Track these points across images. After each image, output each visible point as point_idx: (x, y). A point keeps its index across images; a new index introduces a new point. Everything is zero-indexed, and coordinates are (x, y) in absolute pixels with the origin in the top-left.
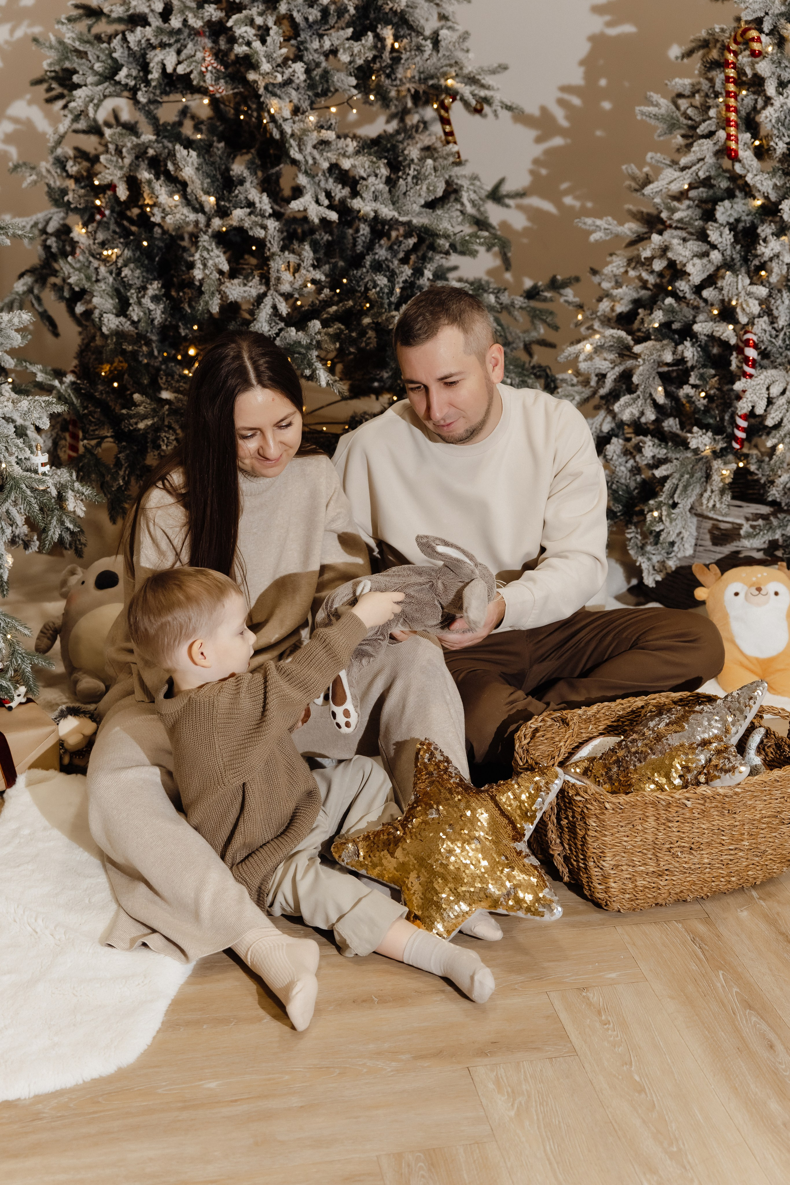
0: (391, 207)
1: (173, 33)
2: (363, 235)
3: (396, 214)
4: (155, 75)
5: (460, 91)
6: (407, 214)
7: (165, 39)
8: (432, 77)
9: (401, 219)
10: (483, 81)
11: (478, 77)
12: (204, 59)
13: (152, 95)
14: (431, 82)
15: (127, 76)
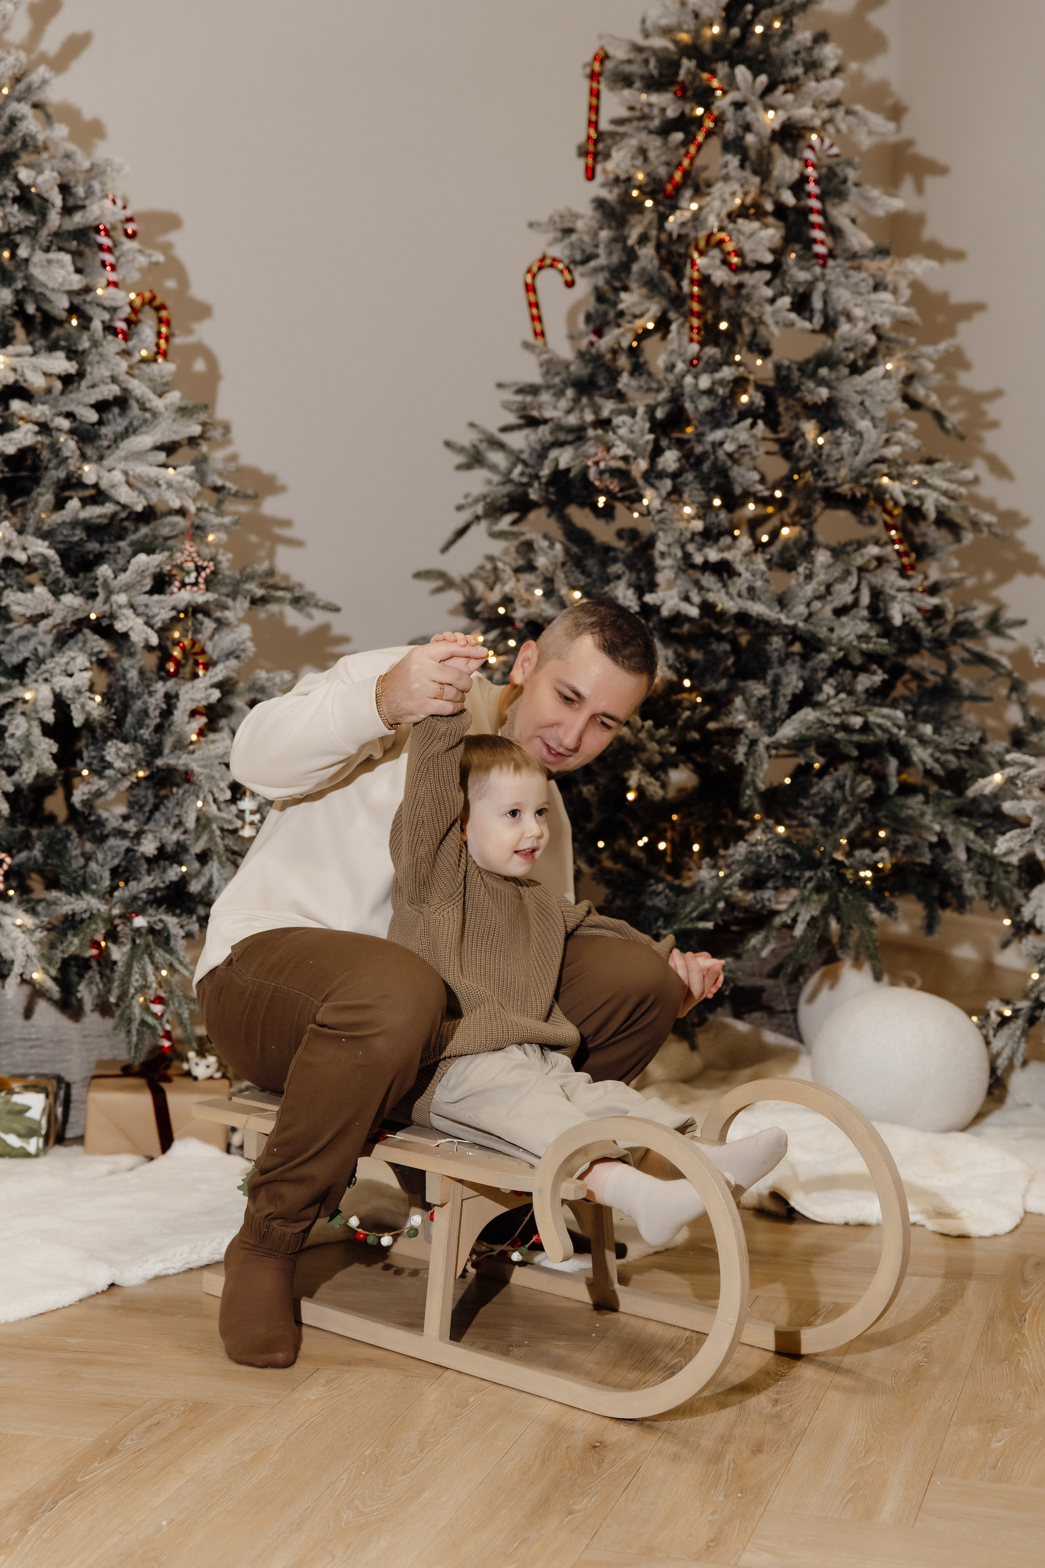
0: (778, 609)
1: (570, 430)
2: (776, 650)
3: (782, 617)
4: (545, 472)
5: (890, 489)
6: (795, 617)
7: (562, 437)
8: (865, 476)
9: (785, 621)
10: (929, 481)
11: (925, 477)
12: (596, 454)
13: (543, 494)
14: (864, 481)
15: (522, 474)
